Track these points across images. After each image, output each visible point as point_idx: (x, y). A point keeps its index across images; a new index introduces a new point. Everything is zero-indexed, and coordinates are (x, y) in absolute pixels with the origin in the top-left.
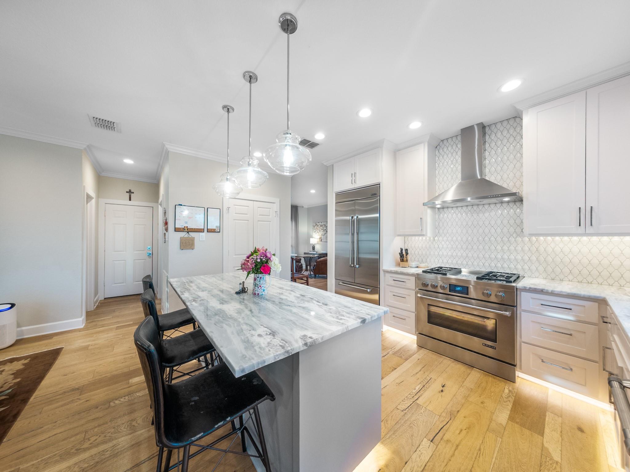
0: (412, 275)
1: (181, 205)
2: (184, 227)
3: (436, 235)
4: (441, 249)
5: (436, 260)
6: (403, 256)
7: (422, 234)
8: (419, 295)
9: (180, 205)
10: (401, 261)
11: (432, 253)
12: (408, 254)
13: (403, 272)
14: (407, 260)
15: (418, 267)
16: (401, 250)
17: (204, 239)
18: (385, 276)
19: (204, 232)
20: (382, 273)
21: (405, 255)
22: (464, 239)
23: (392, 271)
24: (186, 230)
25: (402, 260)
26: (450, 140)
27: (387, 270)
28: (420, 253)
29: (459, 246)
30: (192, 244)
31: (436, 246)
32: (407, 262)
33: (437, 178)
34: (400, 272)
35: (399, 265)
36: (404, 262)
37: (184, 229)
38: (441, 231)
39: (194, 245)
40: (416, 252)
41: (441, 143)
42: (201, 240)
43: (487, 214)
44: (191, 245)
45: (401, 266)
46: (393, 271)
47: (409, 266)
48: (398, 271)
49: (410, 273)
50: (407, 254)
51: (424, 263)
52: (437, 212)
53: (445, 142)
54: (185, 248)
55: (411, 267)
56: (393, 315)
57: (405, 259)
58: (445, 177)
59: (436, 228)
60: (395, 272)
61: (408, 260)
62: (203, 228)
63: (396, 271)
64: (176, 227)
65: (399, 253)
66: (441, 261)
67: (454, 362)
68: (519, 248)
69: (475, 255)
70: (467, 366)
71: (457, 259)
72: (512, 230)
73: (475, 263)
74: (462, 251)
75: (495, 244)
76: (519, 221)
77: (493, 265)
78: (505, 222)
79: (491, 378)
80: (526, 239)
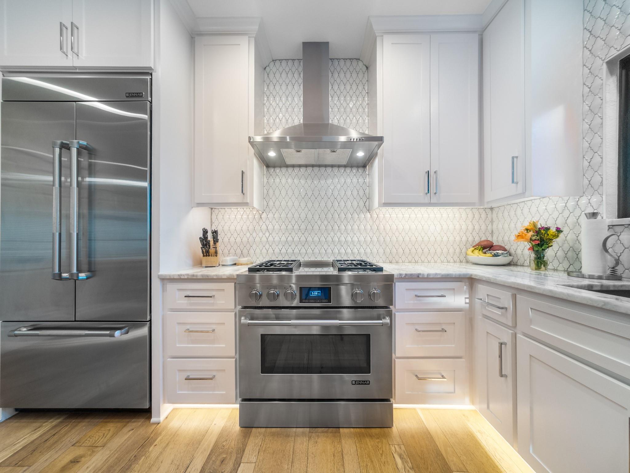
0: (229, 279)
3: (264, 210)
4: (270, 232)
5: (264, 251)
6: (209, 243)
7: (245, 201)
8: (243, 320)
10: (204, 256)
11: (257, 239)
12: (217, 242)
13: (207, 276)
14: (216, 253)
15: (235, 264)
16: (204, 232)
18: (164, 290)
20: (156, 285)
21: (212, 243)
22: (303, 216)
23: (182, 277)
25: (206, 253)
26: (284, 63)
27: (170, 276)
28: (239, 240)
29: (296, 227)
31: (264, 227)
32: (216, 256)
33: (265, 117)
34: (202, 275)
35: (199, 264)
36: (210, 257)
38: (271, 204)
40: (232, 240)
41: (272, 64)
43: (329, 181)
45: (204, 265)
46: (186, 277)
47: (219, 265)
48: (197, 276)
49: (224, 275)
50: (216, 240)
51: (244, 257)
52: (265, 173)
53: (278, 63)
55: (223, 265)
56: (185, 377)
57: (212, 250)
58: (278, 120)
59: (264, 198)
60: (190, 277)
61: (218, 252)
63: (193, 275)
65: (200, 238)
66: (271, 251)
67: (311, 437)
68: (362, 227)
69: (316, 239)
70: (331, 432)
71: (293, 246)
72: (355, 204)
73: (316, 251)
74: (300, 234)
75: (339, 222)
76: (361, 193)
77: (336, 251)
78: (349, 193)
79: (368, 440)
80: (368, 215)
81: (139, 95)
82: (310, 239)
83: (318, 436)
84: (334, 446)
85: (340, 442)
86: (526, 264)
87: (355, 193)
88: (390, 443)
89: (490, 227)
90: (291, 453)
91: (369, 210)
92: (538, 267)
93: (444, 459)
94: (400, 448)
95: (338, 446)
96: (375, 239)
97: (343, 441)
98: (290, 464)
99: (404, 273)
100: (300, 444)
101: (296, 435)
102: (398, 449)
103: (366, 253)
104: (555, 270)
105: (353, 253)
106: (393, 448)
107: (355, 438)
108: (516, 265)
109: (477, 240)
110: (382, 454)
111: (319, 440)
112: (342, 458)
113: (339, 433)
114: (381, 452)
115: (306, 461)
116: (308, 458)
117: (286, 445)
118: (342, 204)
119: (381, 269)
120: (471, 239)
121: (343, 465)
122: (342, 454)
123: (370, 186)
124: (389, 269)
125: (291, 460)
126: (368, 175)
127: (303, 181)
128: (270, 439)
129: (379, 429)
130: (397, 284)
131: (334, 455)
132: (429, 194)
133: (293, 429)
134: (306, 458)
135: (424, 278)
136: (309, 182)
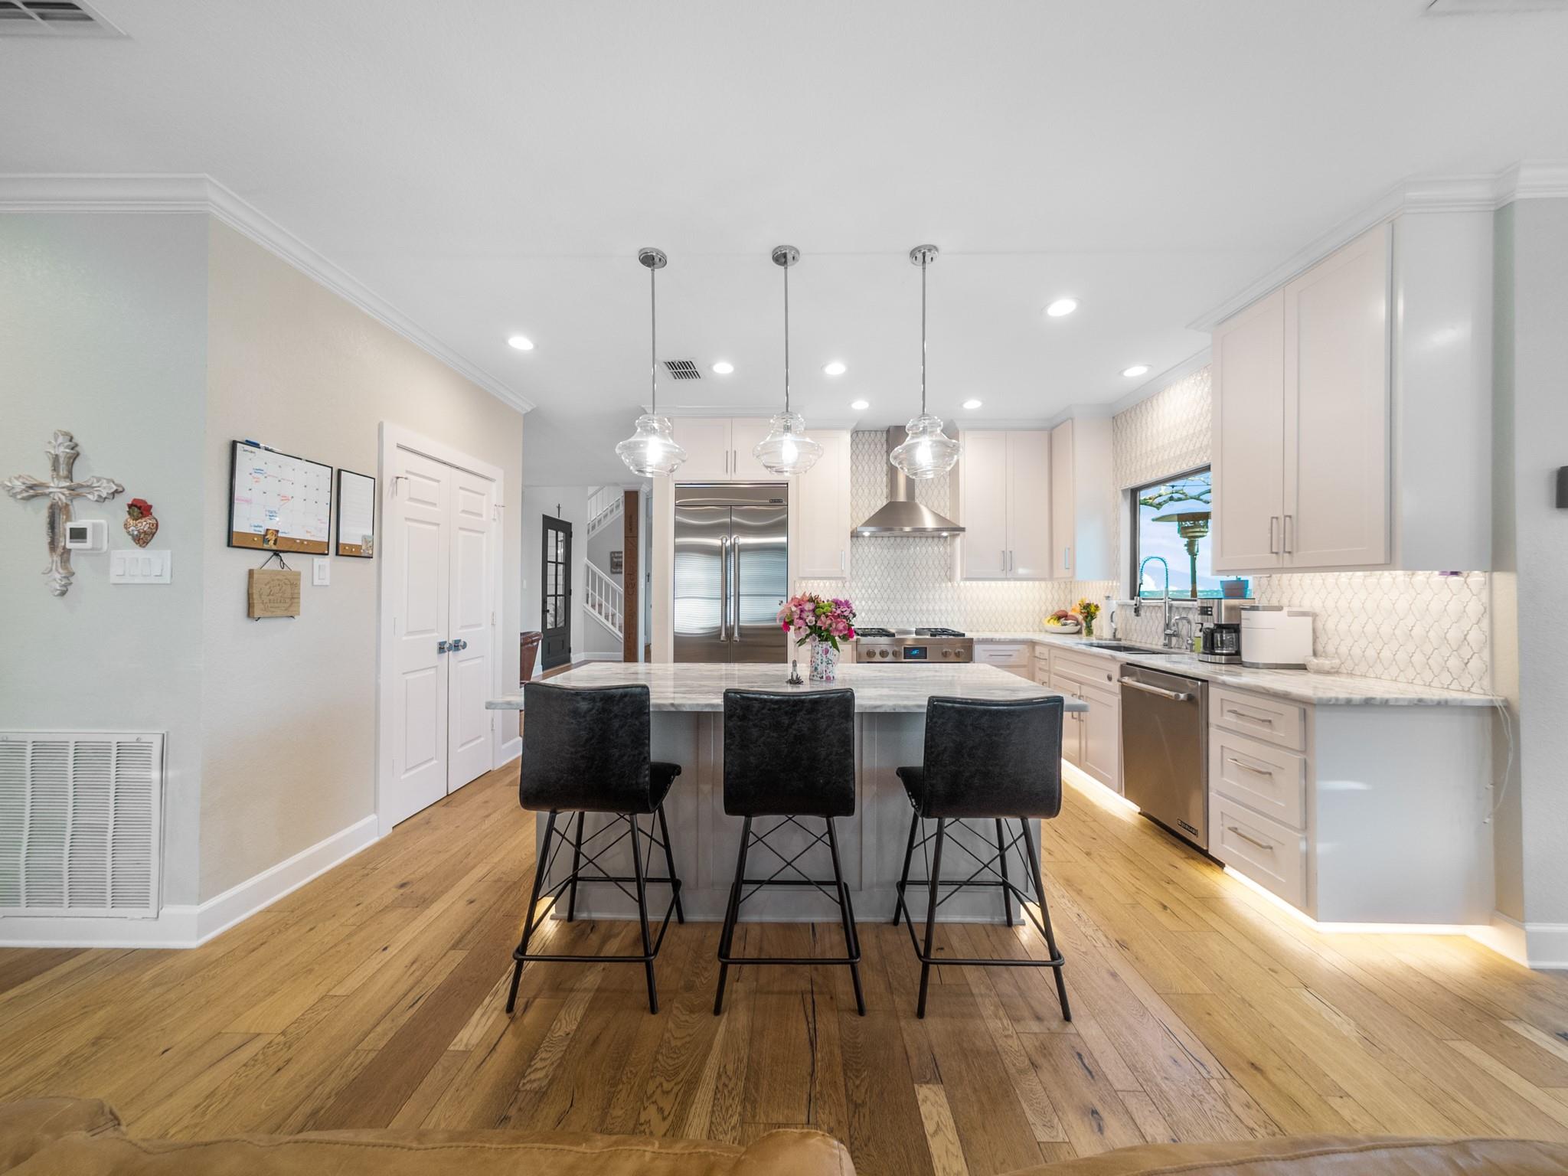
1: (257, 445)
2: (267, 530)
9: (249, 443)
17: (327, 582)
19: (327, 554)
24: (272, 542)
30: (293, 598)
37: (264, 538)
39: (299, 603)
42: (317, 582)
43: (912, 551)
44: (288, 600)
53: (860, 434)
54: (270, 614)
62: (327, 541)
64: (236, 529)
68: (943, 596)
69: (898, 608)
71: (876, 614)
72: (937, 574)
73: (899, 619)
74: (882, 603)
76: (943, 562)
77: (918, 619)
78: (930, 563)
80: (949, 584)
81: (779, 501)
82: (892, 608)
87: (936, 563)
89: (1069, 597)
91: (950, 580)
92: (1086, 634)
96: (956, 608)
99: (981, 637)
103: (947, 622)
105: (934, 622)
109: (1056, 609)
118: (924, 573)
119: (964, 635)
120: (1050, 608)
123: (952, 556)
124: (968, 635)
126: (950, 545)
127: (886, 551)
130: (976, 646)
132: (1004, 572)
135: (996, 642)
136: (892, 551)
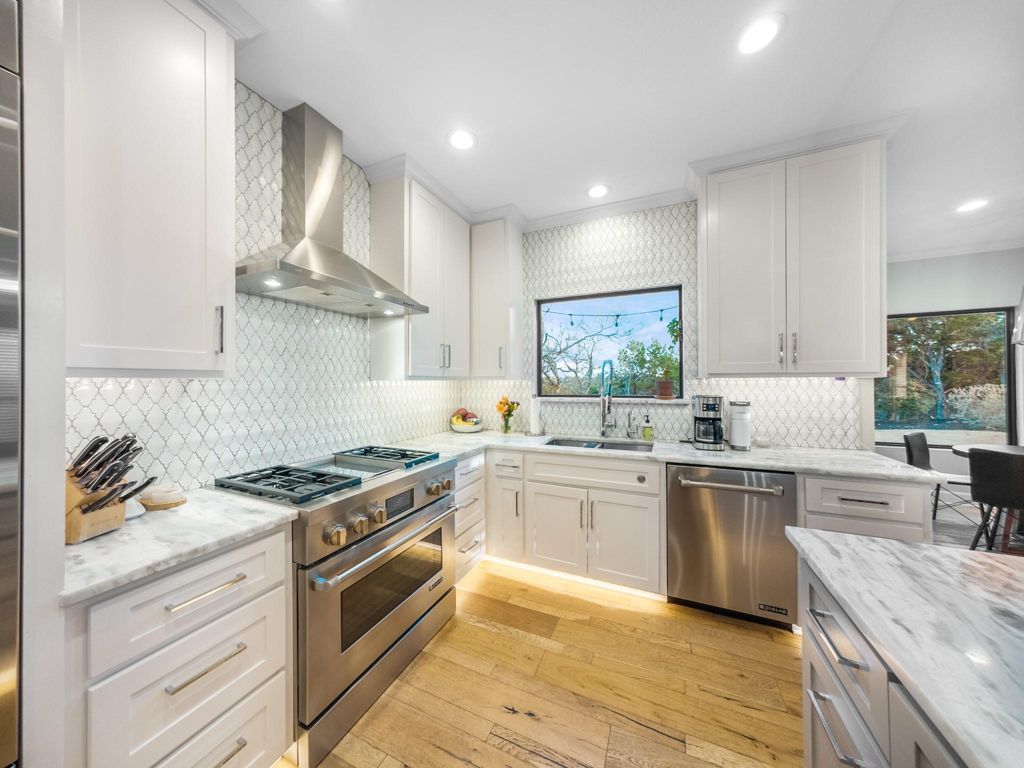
0: (277, 528)
7: (219, 368)
10: (84, 512)
13: (233, 539)
29: (268, 406)
34: (219, 543)
36: (105, 510)
45: (83, 537)
48: (205, 549)
60: (184, 560)
63: (196, 552)
67: (408, 681)
68: (362, 401)
69: (302, 424)
70: (420, 660)
71: (262, 442)
75: (334, 396)
76: (362, 354)
77: (331, 439)
78: (347, 353)
79: (450, 635)
80: (369, 384)
83: (414, 674)
84: (435, 664)
85: (435, 657)
86: (495, 429)
87: (354, 353)
88: (465, 622)
90: (409, 708)
91: (370, 378)
92: (506, 432)
93: (497, 600)
94: (473, 618)
95: (437, 660)
96: (376, 416)
97: (437, 654)
98: (420, 712)
100: (407, 695)
101: (393, 696)
102: (473, 620)
104: (516, 431)
105: (352, 439)
106: (470, 623)
107: (442, 644)
108: (487, 430)
110: (469, 633)
111: (418, 674)
112: (449, 663)
113: (426, 653)
114: (467, 632)
115: (429, 695)
116: (427, 693)
117: (396, 711)
118: (339, 368)
119: (437, 456)
120: (449, 408)
121: (456, 665)
122: (447, 661)
123: (373, 345)
125: (416, 710)
126: (369, 330)
128: (370, 729)
129: (449, 621)
131: (443, 668)
132: (443, 368)
133: (381, 697)
134: (426, 694)
